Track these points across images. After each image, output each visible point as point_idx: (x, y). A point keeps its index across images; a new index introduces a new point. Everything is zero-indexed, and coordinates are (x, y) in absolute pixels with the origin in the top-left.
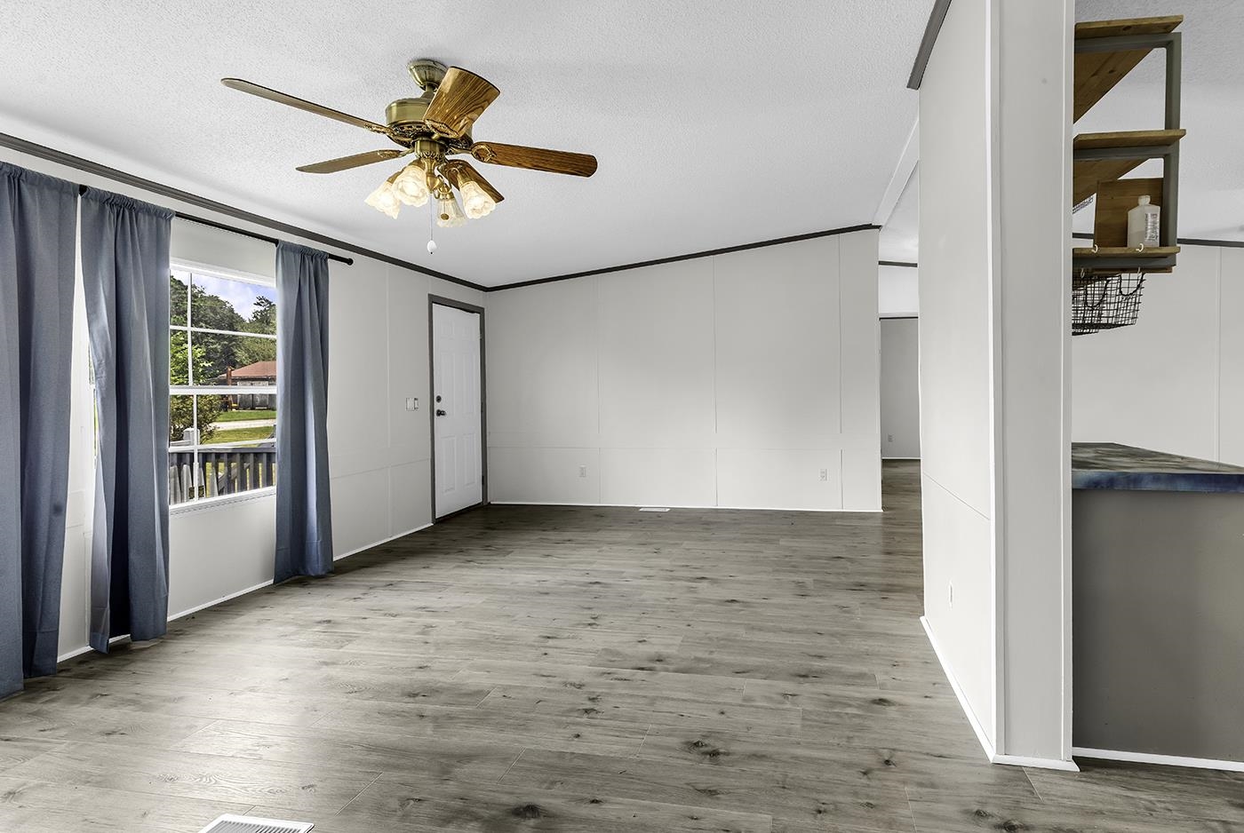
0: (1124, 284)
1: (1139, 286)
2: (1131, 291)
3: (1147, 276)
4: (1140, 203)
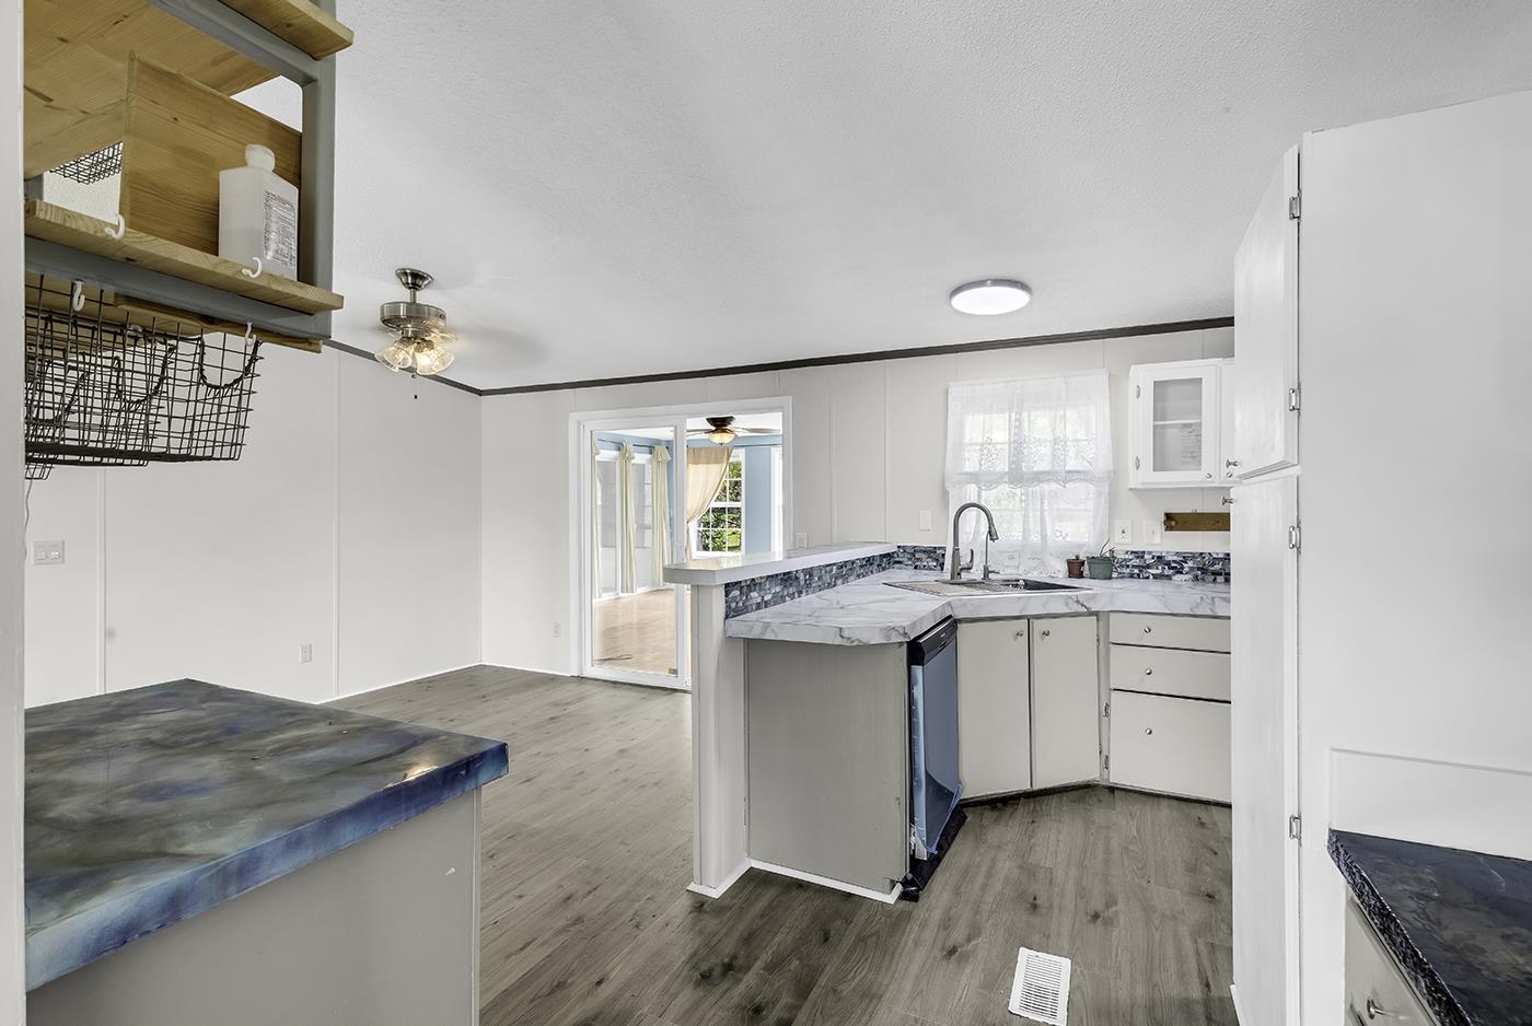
0: (212, 357)
1: (247, 370)
2: (229, 378)
3: (266, 348)
4: (250, 161)
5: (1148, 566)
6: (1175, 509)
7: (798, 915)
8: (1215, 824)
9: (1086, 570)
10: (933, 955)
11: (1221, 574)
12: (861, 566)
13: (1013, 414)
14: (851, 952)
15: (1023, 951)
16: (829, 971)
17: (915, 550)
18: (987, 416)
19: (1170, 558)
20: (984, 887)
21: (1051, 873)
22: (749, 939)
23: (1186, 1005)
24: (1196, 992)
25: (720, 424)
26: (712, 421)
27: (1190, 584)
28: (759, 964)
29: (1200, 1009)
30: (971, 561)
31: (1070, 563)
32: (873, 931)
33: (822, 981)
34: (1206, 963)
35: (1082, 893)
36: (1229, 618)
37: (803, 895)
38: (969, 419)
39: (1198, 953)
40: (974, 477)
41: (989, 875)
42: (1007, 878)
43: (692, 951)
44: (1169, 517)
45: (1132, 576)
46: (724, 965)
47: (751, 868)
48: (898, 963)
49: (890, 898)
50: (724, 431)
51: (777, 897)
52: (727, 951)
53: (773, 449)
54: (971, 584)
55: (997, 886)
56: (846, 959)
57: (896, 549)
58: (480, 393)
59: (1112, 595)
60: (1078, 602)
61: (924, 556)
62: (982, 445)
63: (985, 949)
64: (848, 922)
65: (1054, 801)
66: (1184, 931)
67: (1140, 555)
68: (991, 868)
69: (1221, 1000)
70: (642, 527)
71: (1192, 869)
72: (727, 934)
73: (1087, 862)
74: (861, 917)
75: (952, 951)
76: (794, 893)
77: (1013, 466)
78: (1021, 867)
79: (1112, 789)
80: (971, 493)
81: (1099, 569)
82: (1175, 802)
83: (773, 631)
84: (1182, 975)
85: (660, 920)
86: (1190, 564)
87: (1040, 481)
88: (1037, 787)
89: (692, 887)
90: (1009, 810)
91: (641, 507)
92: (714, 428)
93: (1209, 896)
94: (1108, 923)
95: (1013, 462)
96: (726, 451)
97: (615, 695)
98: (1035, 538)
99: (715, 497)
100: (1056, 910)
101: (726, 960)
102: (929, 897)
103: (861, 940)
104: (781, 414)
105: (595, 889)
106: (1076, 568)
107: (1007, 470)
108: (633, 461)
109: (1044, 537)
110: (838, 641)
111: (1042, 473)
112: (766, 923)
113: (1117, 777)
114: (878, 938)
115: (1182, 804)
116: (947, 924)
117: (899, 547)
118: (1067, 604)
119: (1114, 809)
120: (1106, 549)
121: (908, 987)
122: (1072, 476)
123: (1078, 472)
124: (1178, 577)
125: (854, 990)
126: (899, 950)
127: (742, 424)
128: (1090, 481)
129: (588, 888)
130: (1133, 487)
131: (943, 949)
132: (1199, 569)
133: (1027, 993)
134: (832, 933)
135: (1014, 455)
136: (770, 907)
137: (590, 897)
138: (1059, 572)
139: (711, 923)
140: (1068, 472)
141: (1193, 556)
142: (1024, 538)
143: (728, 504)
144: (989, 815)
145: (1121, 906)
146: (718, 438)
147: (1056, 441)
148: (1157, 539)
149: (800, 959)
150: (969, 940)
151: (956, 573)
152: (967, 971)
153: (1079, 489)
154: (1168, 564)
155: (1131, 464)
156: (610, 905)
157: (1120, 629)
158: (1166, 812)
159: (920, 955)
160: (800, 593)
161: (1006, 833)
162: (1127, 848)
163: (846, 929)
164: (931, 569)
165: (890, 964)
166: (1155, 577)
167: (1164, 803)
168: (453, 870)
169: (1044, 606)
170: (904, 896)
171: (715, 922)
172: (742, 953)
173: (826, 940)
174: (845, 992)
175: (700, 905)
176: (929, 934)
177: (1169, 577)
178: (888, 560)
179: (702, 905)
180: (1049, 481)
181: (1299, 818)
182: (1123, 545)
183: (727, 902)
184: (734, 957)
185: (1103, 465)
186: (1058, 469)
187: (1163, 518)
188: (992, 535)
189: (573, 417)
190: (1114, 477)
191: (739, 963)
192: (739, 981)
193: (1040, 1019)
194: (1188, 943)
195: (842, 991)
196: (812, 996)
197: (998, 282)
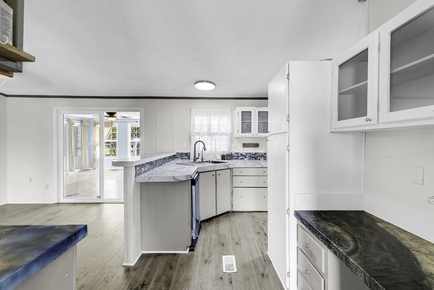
5: (239, 157)
6: (245, 142)
7: (161, 263)
8: (256, 216)
9: (225, 158)
10: (201, 264)
11: (254, 158)
12: (168, 159)
13: (208, 117)
14: (179, 270)
15: (223, 256)
16: (174, 277)
17: (182, 154)
18: (202, 117)
19: (243, 154)
20: (210, 242)
21: (225, 236)
22: (147, 275)
23: (260, 259)
24: (261, 255)
25: (111, 114)
26: (108, 113)
27: (248, 160)
28: (153, 281)
29: (262, 259)
30: (199, 156)
31: (222, 156)
32: (184, 262)
33: (173, 280)
34: (261, 248)
35: (233, 239)
36: (267, 168)
37: (161, 258)
38: (196, 118)
39: (259, 246)
40: (198, 134)
41: (211, 239)
42: (215, 239)
43: (129, 284)
44: (244, 144)
45: (236, 159)
46: (141, 285)
47: (143, 254)
48: (193, 269)
49: (187, 252)
50: (113, 117)
51: (153, 260)
52: (141, 280)
53: (128, 123)
54: (199, 162)
55: (213, 242)
56: (178, 272)
57: (176, 154)
58: (6, 96)
59: (234, 163)
60: (226, 166)
61: (184, 155)
62: (200, 125)
63: (214, 258)
64: (177, 261)
65: (221, 217)
66: (256, 242)
67: (237, 154)
68: (211, 237)
69: (266, 255)
70: (77, 148)
71: (254, 227)
72: (140, 275)
73: (232, 231)
74: (180, 260)
75: (206, 261)
76: (158, 258)
77: (208, 131)
78: (218, 236)
79: (233, 212)
80: (197, 138)
81: (229, 157)
82: (247, 213)
83: (152, 179)
84: (257, 252)
85: (115, 278)
86: (248, 155)
87: (215, 135)
88: (217, 214)
89: (124, 264)
90: (211, 222)
91: (76, 142)
92: (109, 116)
93: (258, 233)
94: (240, 244)
95: (209, 130)
96: (112, 123)
97: (76, 208)
98: (213, 150)
99: (107, 138)
100: (228, 244)
101: (142, 283)
102: (197, 249)
103: (181, 265)
104: (139, 112)
105: (86, 275)
106: (223, 157)
107: (207, 132)
108: (73, 125)
109: (216, 149)
110: (173, 181)
111: (215, 133)
112: (151, 269)
113: (235, 209)
114: (186, 264)
115: (249, 213)
116: (203, 255)
117: (177, 153)
118: (224, 166)
119: (235, 217)
120: (230, 153)
121: (197, 274)
122: (222, 134)
123: (224, 133)
124: (245, 159)
125: (183, 279)
126: (193, 265)
127: (119, 115)
128: (227, 135)
129: (83, 275)
130: (236, 137)
131: (204, 261)
132: (250, 157)
133: (226, 267)
134: (173, 266)
135: (209, 128)
136: (152, 264)
137: (85, 277)
138: (219, 158)
139: (133, 274)
140: (222, 133)
141: (249, 154)
142: (211, 150)
143: (111, 141)
144: (207, 224)
145: (242, 240)
146: (111, 119)
147: (219, 125)
148: (241, 150)
149: (165, 276)
150: (210, 257)
151: (195, 160)
152: (211, 265)
153: (224, 137)
154: (243, 155)
155: (236, 131)
156: (94, 278)
157: (235, 172)
158: (246, 215)
159: (198, 264)
160: (154, 167)
161: (211, 228)
162: (240, 226)
163: (176, 264)
164: (186, 159)
165: (191, 269)
166: (241, 159)
167: (245, 213)
168: (67, 275)
169: (219, 167)
170: (190, 250)
171: (135, 273)
172: (146, 279)
173: (171, 268)
174: (180, 281)
175: (128, 269)
176: (199, 259)
177: (243, 159)
178: (174, 157)
179: (129, 269)
180: (217, 135)
181: (289, 209)
182: (234, 151)
183: (138, 266)
184: (144, 281)
185: (229, 131)
186: (219, 132)
187: (242, 145)
188: (205, 149)
189: (55, 109)
190: (232, 134)
191: (146, 282)
192: (148, 288)
193: (231, 272)
194: (257, 245)
195: (179, 281)
196: (171, 285)
197: (207, 82)
